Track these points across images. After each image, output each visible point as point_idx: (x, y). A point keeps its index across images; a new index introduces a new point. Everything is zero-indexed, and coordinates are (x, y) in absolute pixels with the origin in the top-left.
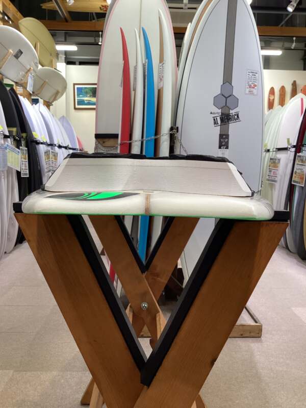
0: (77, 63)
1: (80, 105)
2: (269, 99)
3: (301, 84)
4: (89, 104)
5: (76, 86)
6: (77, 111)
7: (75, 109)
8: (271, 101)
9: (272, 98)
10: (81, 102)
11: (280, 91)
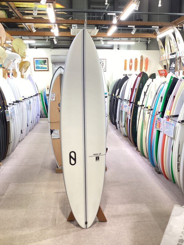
0: (35, 47)
1: (37, 69)
2: (130, 65)
3: (145, 57)
4: (42, 68)
5: (35, 59)
6: (36, 72)
7: (35, 70)
8: (131, 65)
9: (131, 64)
10: (38, 67)
11: (135, 60)
